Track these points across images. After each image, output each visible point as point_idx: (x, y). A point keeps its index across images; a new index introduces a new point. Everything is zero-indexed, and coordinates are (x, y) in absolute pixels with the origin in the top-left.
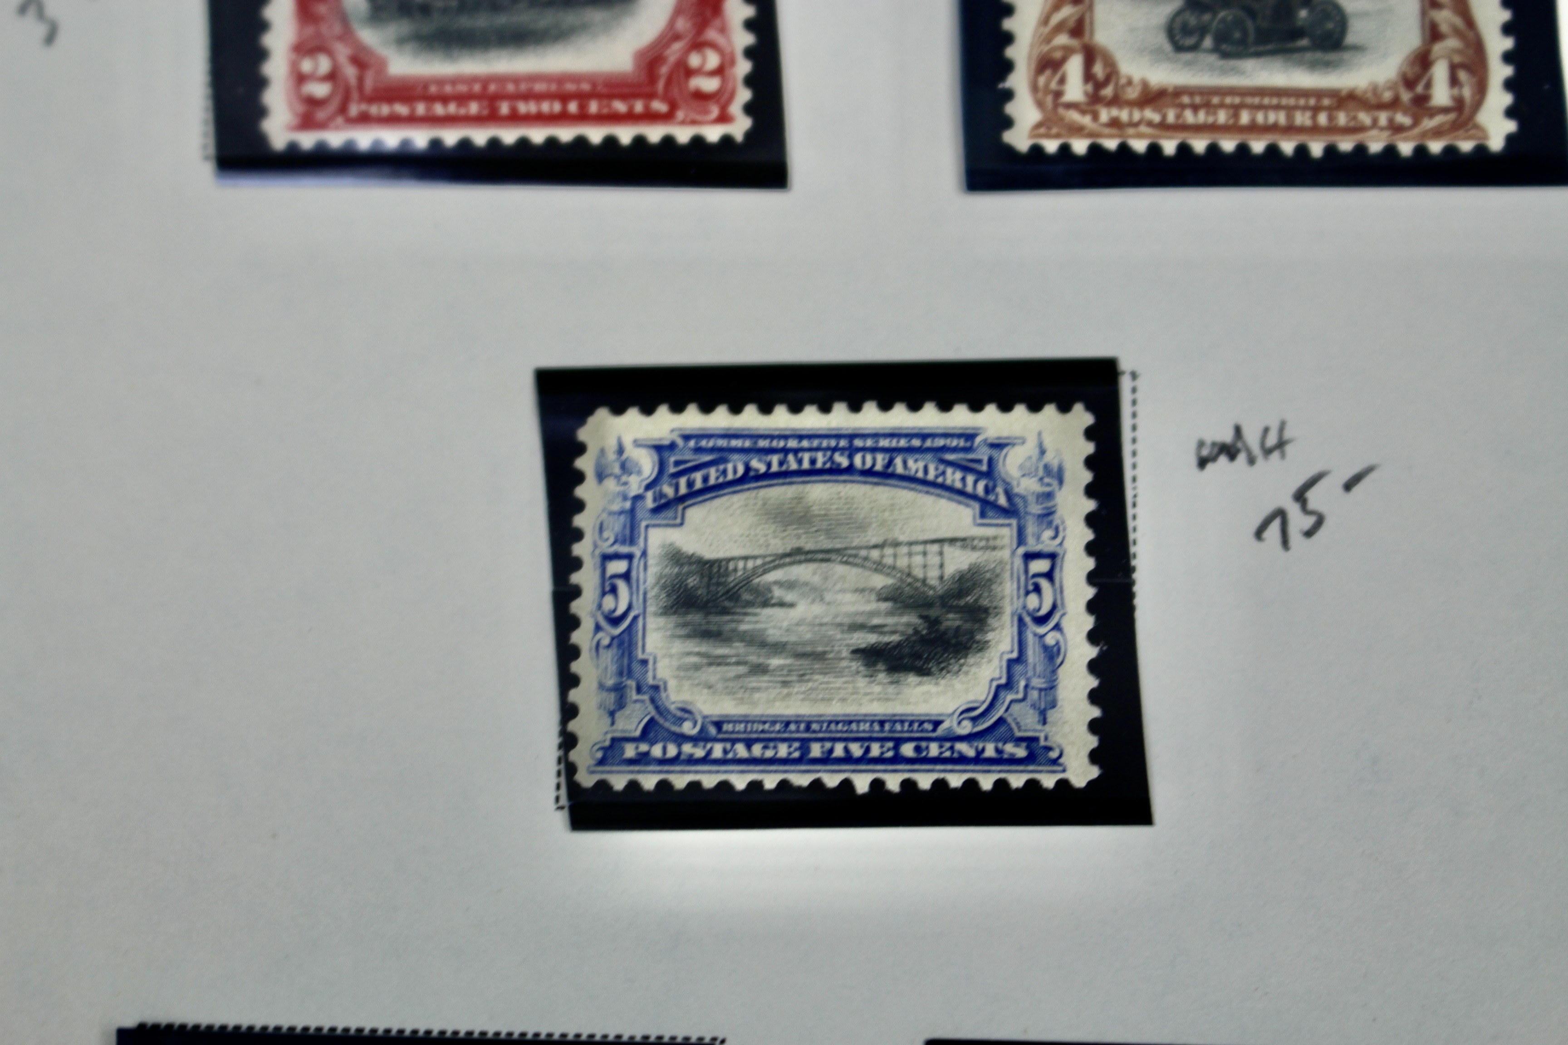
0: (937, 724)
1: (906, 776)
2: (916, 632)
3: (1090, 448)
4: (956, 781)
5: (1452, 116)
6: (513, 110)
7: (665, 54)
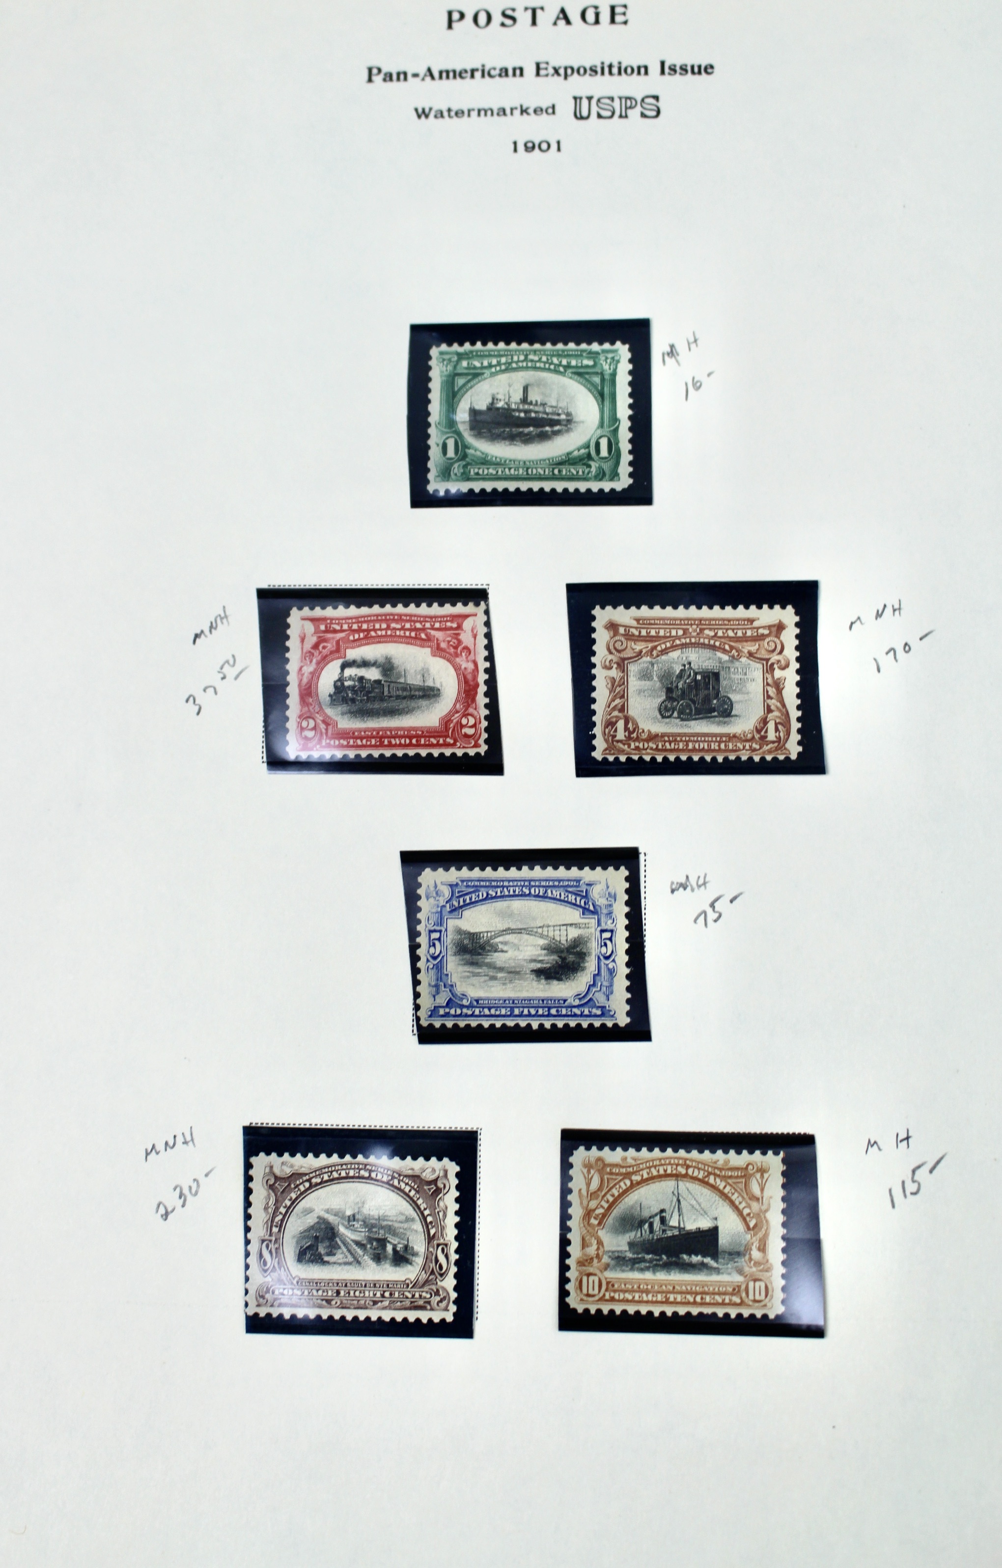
0: (565, 1001)
1: (553, 1022)
2: (557, 962)
3: (627, 885)
4: (573, 1024)
5: (776, 744)
6: (390, 742)
7: (452, 718)
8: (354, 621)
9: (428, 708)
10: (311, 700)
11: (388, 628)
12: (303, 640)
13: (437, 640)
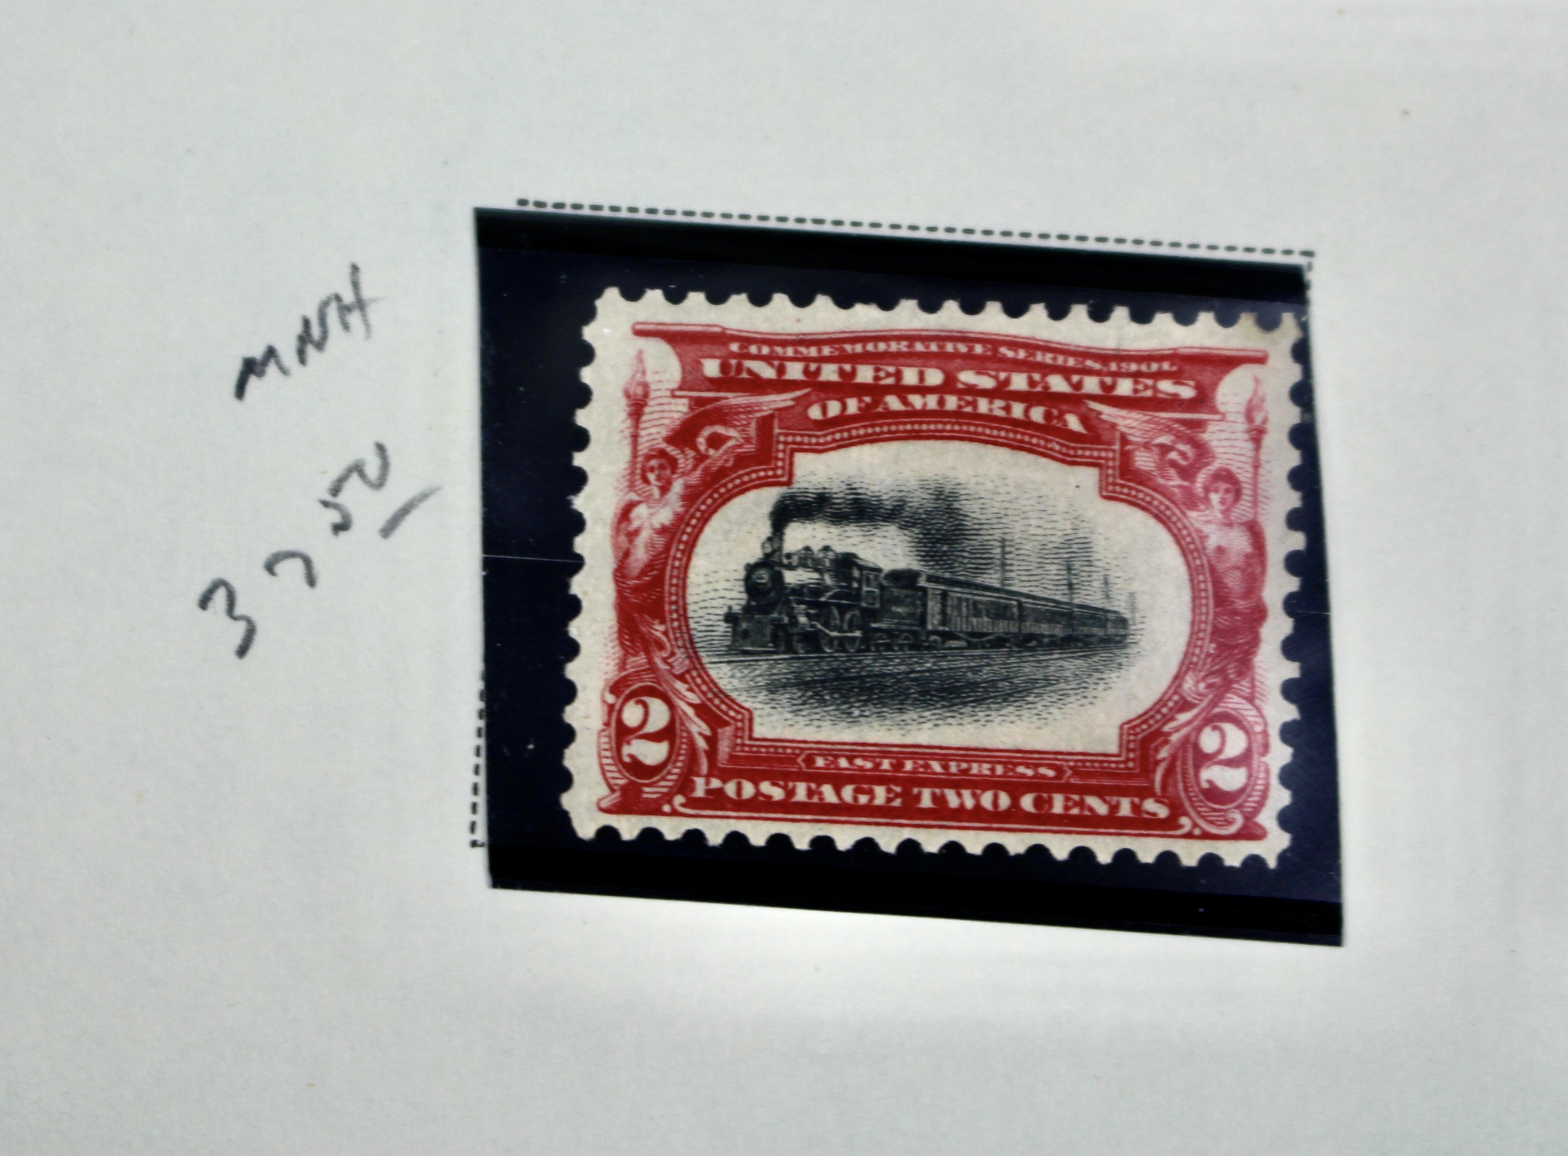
6: (939, 800)
7: (1167, 728)
8: (826, 351)
9: (1082, 687)
10: (658, 629)
11: (949, 386)
12: (637, 407)
13: (1124, 441)
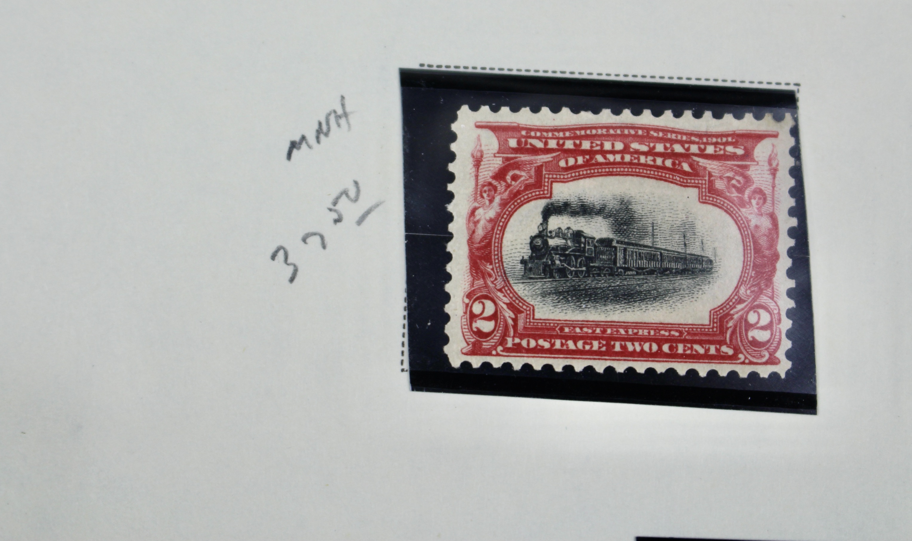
6: (624, 347)
7: (732, 312)
8: (567, 134)
9: (691, 293)
10: (489, 268)
11: (626, 150)
12: (478, 162)
13: (710, 175)
